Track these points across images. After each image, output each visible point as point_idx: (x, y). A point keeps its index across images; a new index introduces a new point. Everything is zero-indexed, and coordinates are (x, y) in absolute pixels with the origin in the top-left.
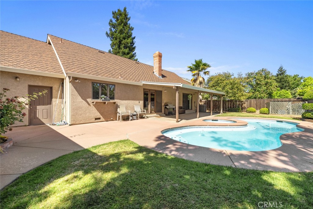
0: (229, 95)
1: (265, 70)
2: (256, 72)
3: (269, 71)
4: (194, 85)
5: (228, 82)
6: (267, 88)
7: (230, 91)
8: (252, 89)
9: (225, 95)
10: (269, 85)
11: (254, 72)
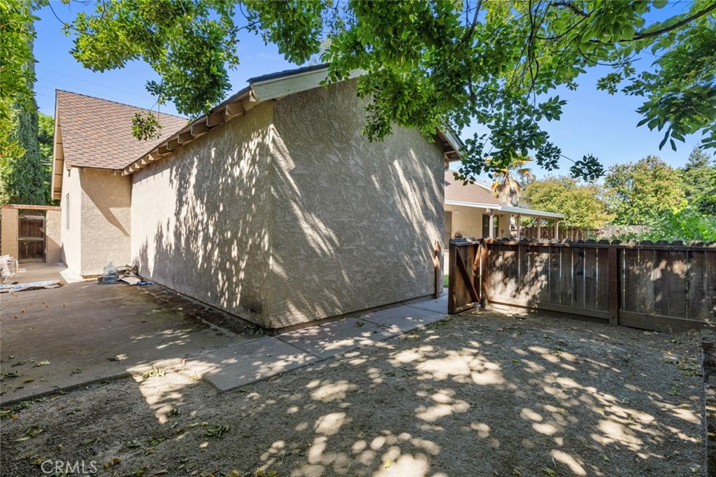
0: (571, 219)
1: (655, 159)
2: (634, 165)
3: (663, 161)
4: (498, 196)
5: (569, 194)
6: (658, 200)
7: (573, 211)
8: (623, 203)
9: (563, 219)
10: (663, 194)
11: (629, 163)
